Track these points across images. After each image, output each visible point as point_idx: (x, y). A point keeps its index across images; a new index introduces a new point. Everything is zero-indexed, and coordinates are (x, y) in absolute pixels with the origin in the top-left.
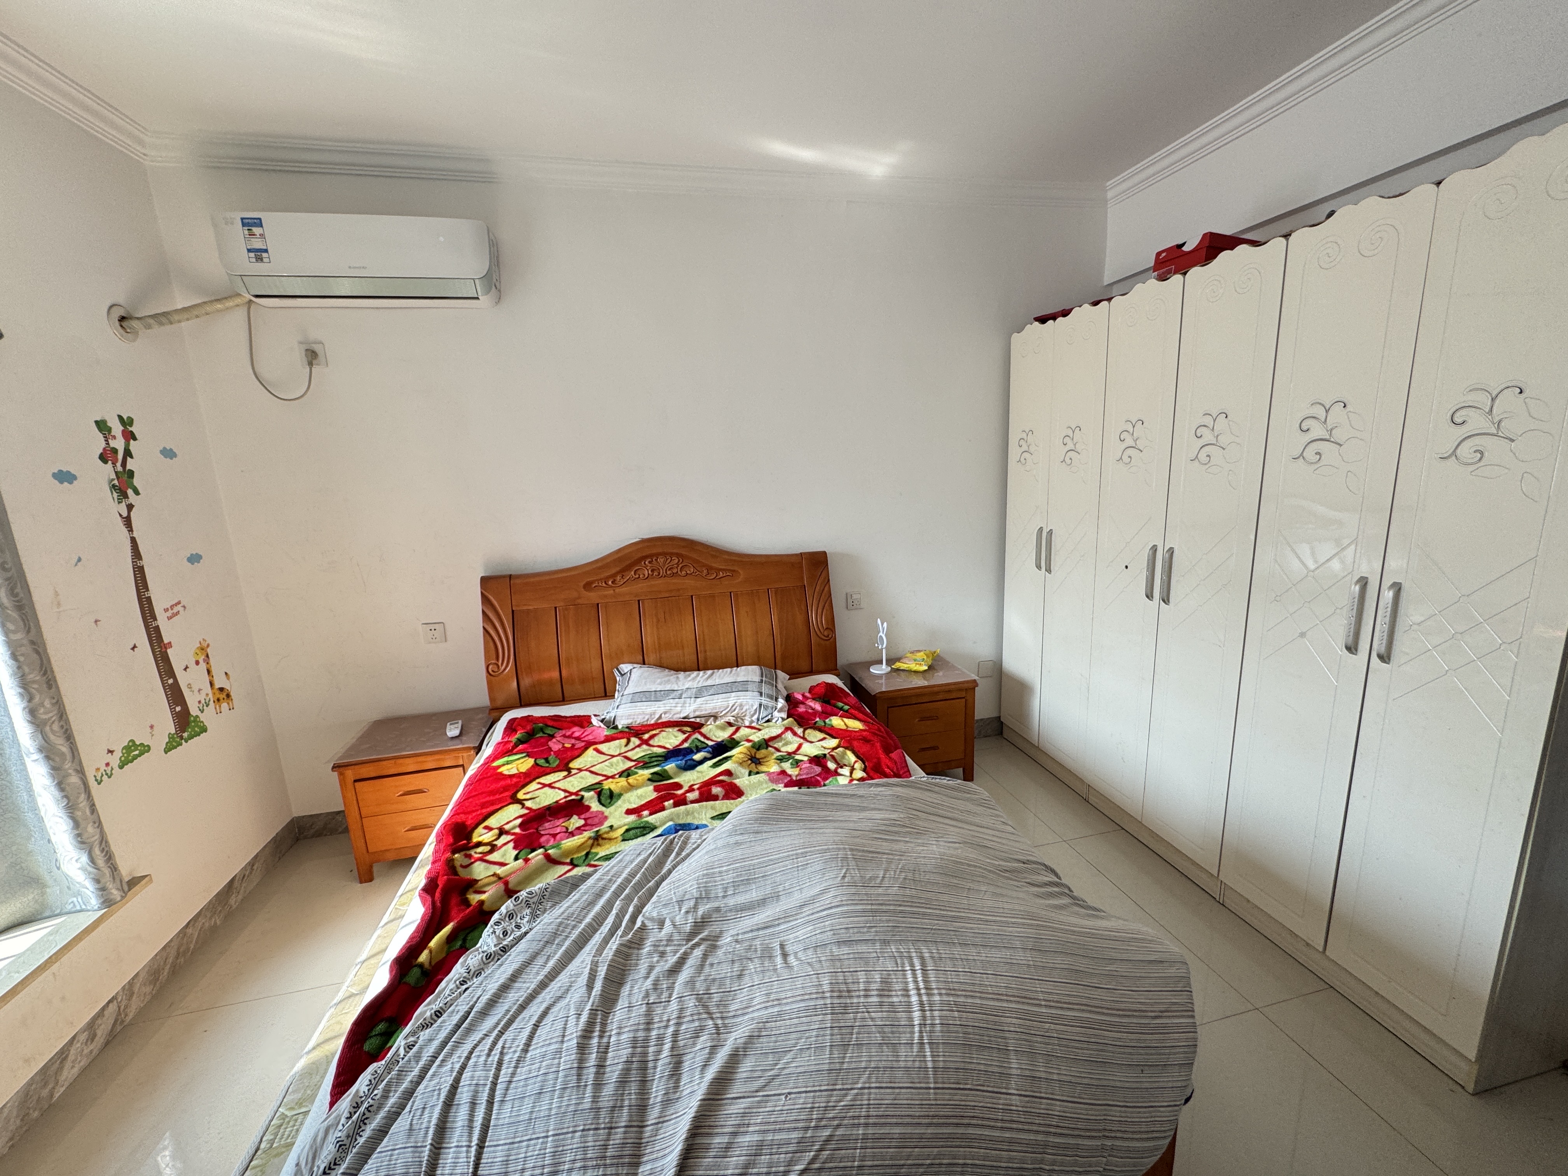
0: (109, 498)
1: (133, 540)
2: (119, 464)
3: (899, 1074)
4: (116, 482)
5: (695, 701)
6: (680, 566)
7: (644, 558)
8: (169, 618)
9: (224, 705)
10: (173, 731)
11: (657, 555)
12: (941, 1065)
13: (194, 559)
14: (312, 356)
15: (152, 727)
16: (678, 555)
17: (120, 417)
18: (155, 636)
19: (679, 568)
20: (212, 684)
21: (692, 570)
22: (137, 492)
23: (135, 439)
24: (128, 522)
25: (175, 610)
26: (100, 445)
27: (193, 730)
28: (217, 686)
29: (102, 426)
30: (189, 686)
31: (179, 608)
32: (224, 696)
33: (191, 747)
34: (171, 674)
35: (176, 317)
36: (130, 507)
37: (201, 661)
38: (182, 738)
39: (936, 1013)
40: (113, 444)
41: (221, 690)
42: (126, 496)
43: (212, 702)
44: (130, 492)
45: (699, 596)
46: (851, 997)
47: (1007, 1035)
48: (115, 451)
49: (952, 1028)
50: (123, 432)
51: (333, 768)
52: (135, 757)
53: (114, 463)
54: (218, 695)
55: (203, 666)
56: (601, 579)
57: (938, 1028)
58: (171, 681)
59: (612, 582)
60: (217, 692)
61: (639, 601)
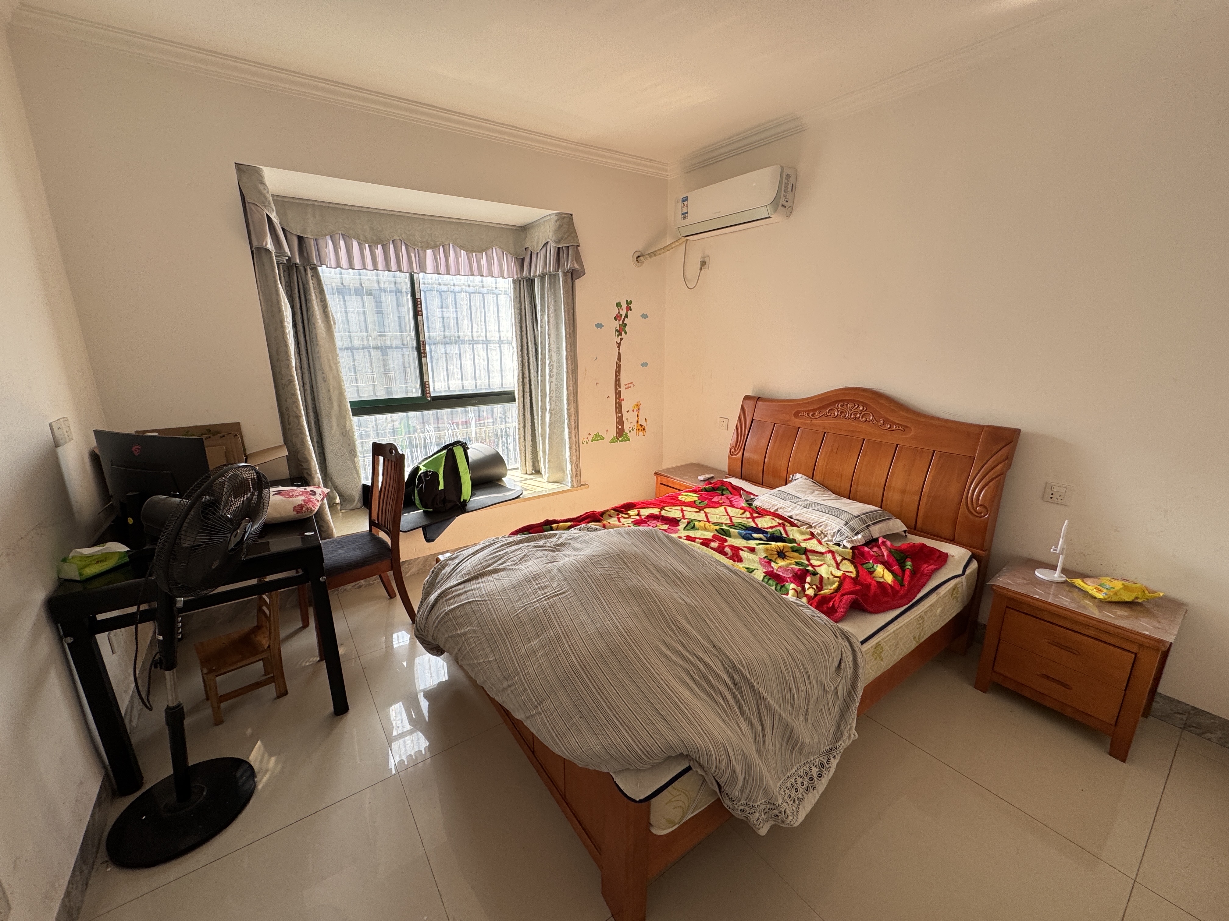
0: (614, 335)
1: (619, 353)
2: (621, 321)
3: (511, 605)
4: (618, 328)
5: (802, 509)
6: (863, 413)
7: (838, 401)
8: (626, 388)
9: (641, 433)
10: (615, 436)
11: (849, 401)
12: (520, 616)
13: (644, 365)
14: (703, 264)
15: (607, 430)
16: (864, 405)
17: (627, 301)
18: (618, 394)
19: (862, 415)
20: (637, 422)
21: (871, 418)
22: (626, 333)
23: (631, 310)
24: (619, 346)
25: (630, 385)
26: (615, 312)
27: (624, 438)
28: (640, 423)
29: (619, 305)
30: (627, 419)
31: (631, 385)
32: (641, 428)
33: (621, 445)
34: (621, 412)
35: (658, 252)
36: (621, 339)
37: (635, 410)
38: (618, 439)
39: (538, 605)
40: (621, 312)
41: (641, 426)
42: (621, 334)
43: (635, 430)
44: (623, 333)
45: (869, 441)
46: (534, 581)
47: (545, 634)
48: (621, 315)
49: (535, 612)
50: (627, 307)
51: (656, 473)
52: (598, 440)
53: (619, 321)
54: (639, 427)
55: (636, 413)
56: (805, 411)
57: (532, 608)
58: (620, 415)
59: (812, 415)
60: (639, 426)
61: (825, 433)
